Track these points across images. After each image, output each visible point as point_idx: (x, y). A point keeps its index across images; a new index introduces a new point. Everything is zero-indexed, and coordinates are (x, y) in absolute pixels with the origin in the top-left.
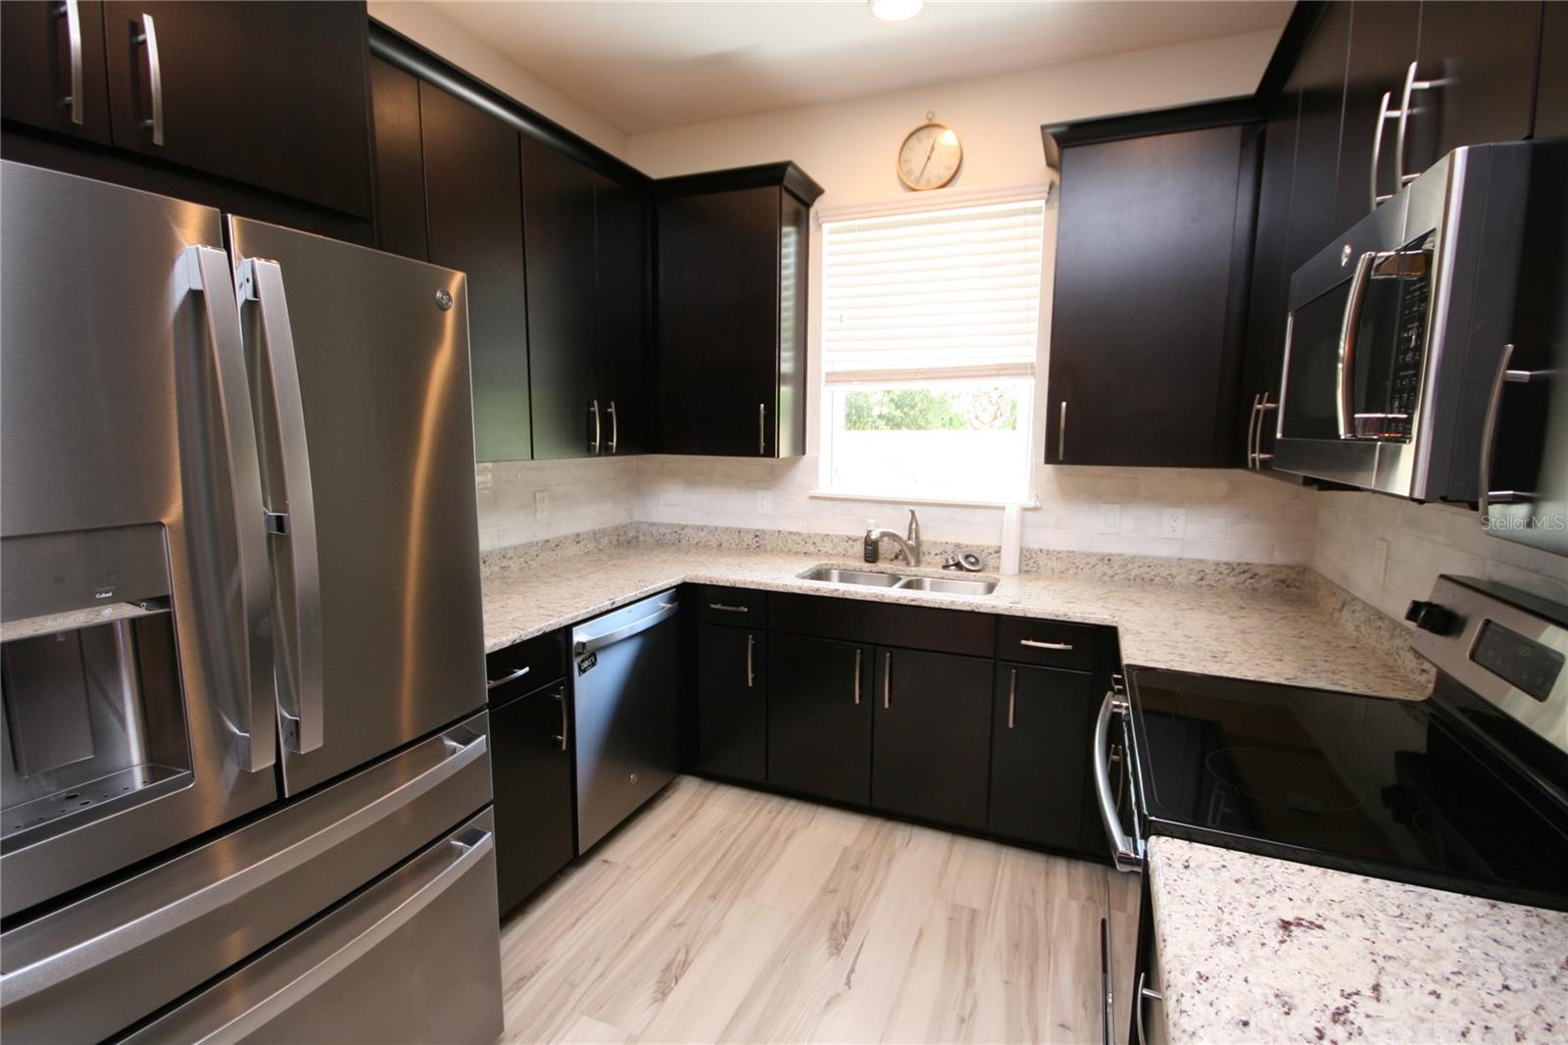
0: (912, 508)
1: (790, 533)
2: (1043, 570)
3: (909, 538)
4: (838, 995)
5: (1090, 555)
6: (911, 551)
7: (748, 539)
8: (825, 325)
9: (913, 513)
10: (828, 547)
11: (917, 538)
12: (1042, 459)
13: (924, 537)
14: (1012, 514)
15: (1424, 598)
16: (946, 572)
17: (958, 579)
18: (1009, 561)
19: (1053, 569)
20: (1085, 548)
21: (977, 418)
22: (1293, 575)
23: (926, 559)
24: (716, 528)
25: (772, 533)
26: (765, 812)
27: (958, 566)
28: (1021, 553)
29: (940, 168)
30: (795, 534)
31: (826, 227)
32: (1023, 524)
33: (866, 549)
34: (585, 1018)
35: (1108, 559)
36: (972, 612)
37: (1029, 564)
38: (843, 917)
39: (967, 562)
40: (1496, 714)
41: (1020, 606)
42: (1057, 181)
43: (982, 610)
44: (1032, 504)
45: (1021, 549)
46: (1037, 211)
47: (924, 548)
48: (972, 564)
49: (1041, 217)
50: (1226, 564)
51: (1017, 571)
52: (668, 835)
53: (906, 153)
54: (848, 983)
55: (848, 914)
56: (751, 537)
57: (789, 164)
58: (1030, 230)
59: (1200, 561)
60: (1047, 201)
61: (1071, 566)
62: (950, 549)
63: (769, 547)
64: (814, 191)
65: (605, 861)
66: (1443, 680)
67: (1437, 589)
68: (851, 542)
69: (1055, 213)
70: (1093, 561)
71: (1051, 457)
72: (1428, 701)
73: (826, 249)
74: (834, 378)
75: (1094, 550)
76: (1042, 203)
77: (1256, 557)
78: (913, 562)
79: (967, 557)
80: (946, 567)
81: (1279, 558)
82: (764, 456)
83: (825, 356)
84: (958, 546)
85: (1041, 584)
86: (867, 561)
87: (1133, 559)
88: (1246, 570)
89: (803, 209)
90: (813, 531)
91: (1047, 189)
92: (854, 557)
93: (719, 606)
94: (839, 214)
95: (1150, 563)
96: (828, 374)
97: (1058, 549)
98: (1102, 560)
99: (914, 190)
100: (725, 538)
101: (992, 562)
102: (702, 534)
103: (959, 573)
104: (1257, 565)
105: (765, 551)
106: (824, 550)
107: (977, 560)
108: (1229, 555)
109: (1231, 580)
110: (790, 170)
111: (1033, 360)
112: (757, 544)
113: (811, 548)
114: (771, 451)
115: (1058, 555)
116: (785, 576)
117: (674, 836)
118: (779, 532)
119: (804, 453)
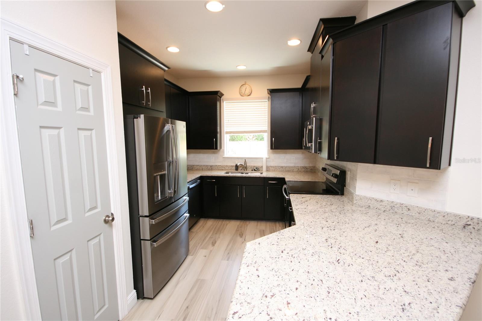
0: (245, 159)
1: (219, 165)
2: (270, 170)
3: (245, 165)
4: (244, 242)
5: (279, 167)
6: (245, 167)
7: (209, 167)
8: (225, 122)
9: (245, 160)
10: (227, 168)
11: (246, 165)
12: (270, 149)
13: (247, 165)
14: (264, 159)
15: (323, 167)
16: (252, 171)
17: (255, 172)
18: (264, 169)
19: (272, 170)
20: (278, 165)
21: (249, 138)
22: (313, 168)
23: (248, 169)
24: (201, 165)
25: (215, 166)
26: (220, 222)
27: (255, 170)
28: (267, 167)
29: (248, 92)
30: (220, 166)
31: (225, 102)
32: (266, 161)
33: (236, 168)
34: (201, 250)
35: (282, 167)
36: (260, 177)
37: (268, 169)
38: (241, 233)
39: (256, 169)
40: (332, 182)
41: (268, 175)
42: (270, 97)
43: (262, 177)
44: (268, 157)
45: (266, 166)
46: (266, 102)
47: (247, 167)
48: (257, 169)
49: (267, 103)
50: (302, 167)
51: (266, 170)
52: (202, 227)
53: (241, 89)
54: (245, 240)
55: (242, 233)
56: (210, 167)
57: (219, 91)
58: (265, 105)
59: (298, 166)
60: (268, 100)
61: (275, 169)
62: (252, 167)
63: (214, 169)
64: (222, 95)
65: (192, 232)
66: (327, 178)
67: (325, 165)
68: (232, 167)
69: (270, 102)
70: (280, 168)
71: (272, 148)
72: (325, 182)
73: (225, 106)
74: (227, 133)
75: (280, 166)
76: (267, 100)
77: (307, 165)
78: (245, 170)
79: (256, 168)
80: (252, 170)
81: (311, 165)
82: (215, 149)
83: (225, 128)
84: (254, 166)
85: (270, 172)
86: (236, 170)
87: (286, 167)
88: (305, 168)
89: (220, 98)
90: (224, 165)
91: (268, 98)
92: (233, 170)
93: (209, 180)
94: (227, 100)
95: (289, 167)
96: (226, 132)
97: (273, 166)
98: (281, 167)
99: (242, 96)
100: (204, 167)
101: (261, 169)
102: (198, 167)
103: (255, 171)
104: (307, 167)
105: (213, 170)
106: (226, 169)
107: (258, 169)
108: (303, 165)
109: (303, 170)
110: (219, 92)
111: (267, 129)
112: (211, 168)
113: (223, 169)
114: (216, 148)
115: (273, 167)
116: (222, 173)
117: (203, 227)
118: (216, 165)
119: (221, 148)
